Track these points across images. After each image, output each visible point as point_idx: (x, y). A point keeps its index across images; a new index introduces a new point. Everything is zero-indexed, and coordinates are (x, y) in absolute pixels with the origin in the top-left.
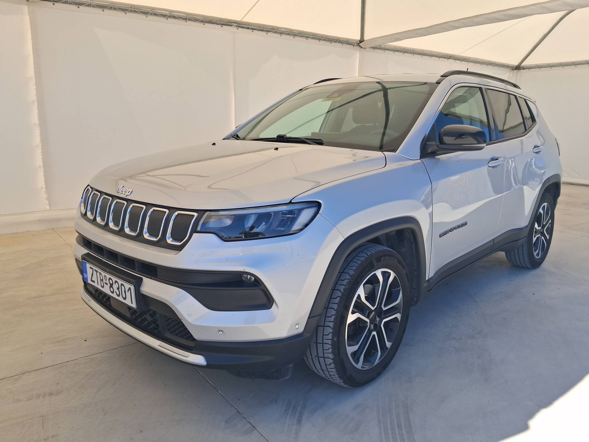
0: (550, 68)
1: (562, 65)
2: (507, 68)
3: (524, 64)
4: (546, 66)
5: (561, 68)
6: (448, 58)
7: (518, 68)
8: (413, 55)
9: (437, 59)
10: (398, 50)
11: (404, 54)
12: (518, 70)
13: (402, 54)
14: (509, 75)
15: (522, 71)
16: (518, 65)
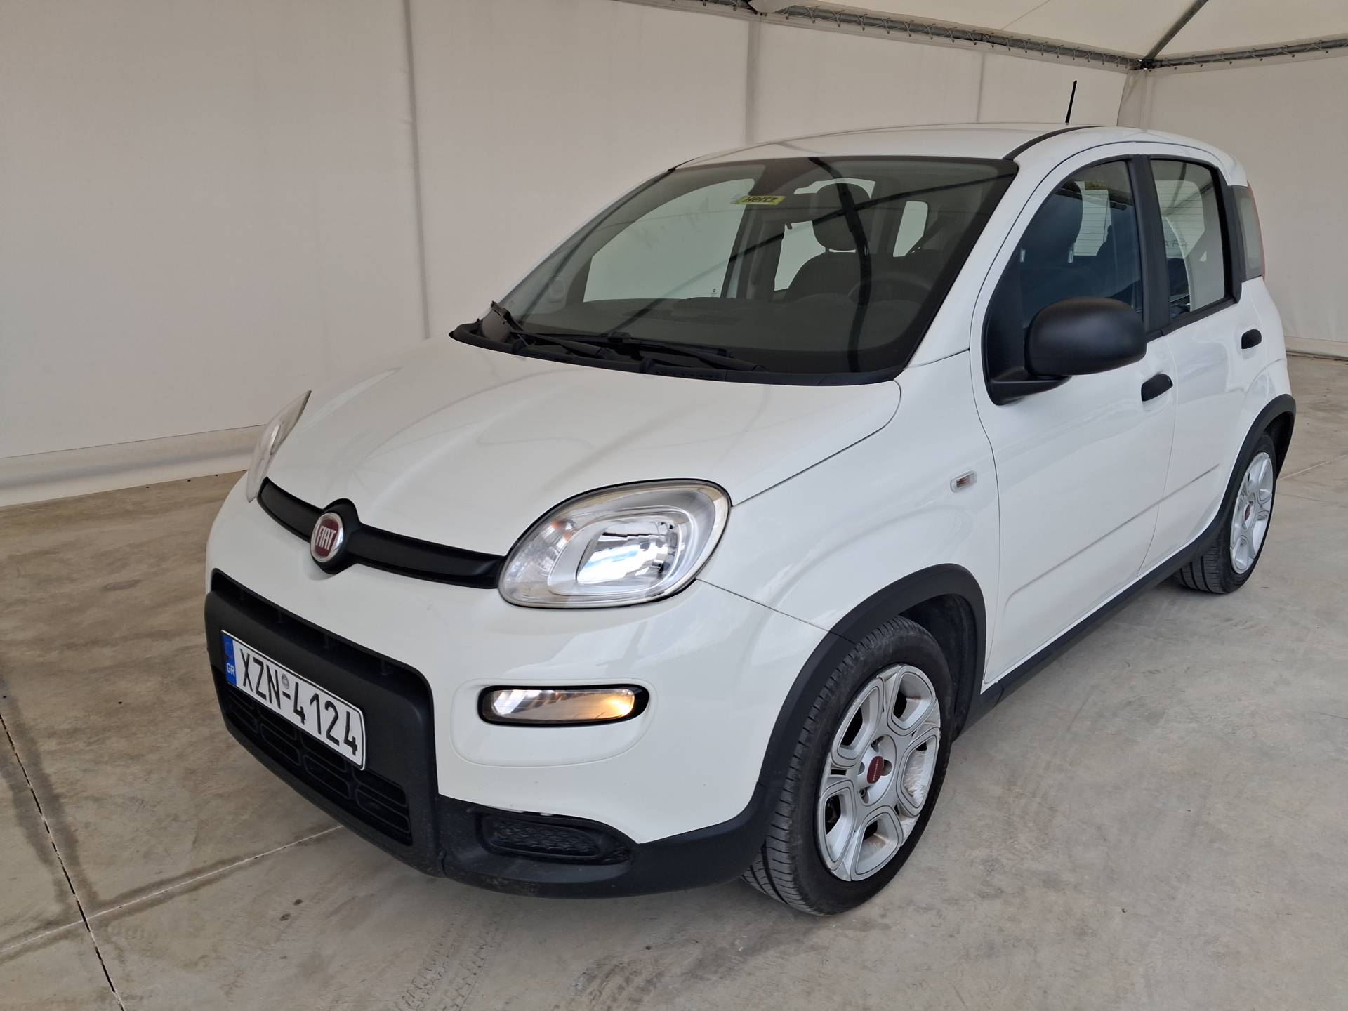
0: (1227, 63)
1: (1256, 54)
2: (1121, 64)
3: (1165, 53)
4: (1218, 58)
5: (1257, 60)
6: (975, 40)
7: (1149, 63)
8: (888, 33)
9: (949, 40)
10: (848, 18)
11: (864, 29)
12: (1148, 68)
13: (859, 28)
14: (1128, 79)
15: (1157, 71)
16: (1147, 56)
